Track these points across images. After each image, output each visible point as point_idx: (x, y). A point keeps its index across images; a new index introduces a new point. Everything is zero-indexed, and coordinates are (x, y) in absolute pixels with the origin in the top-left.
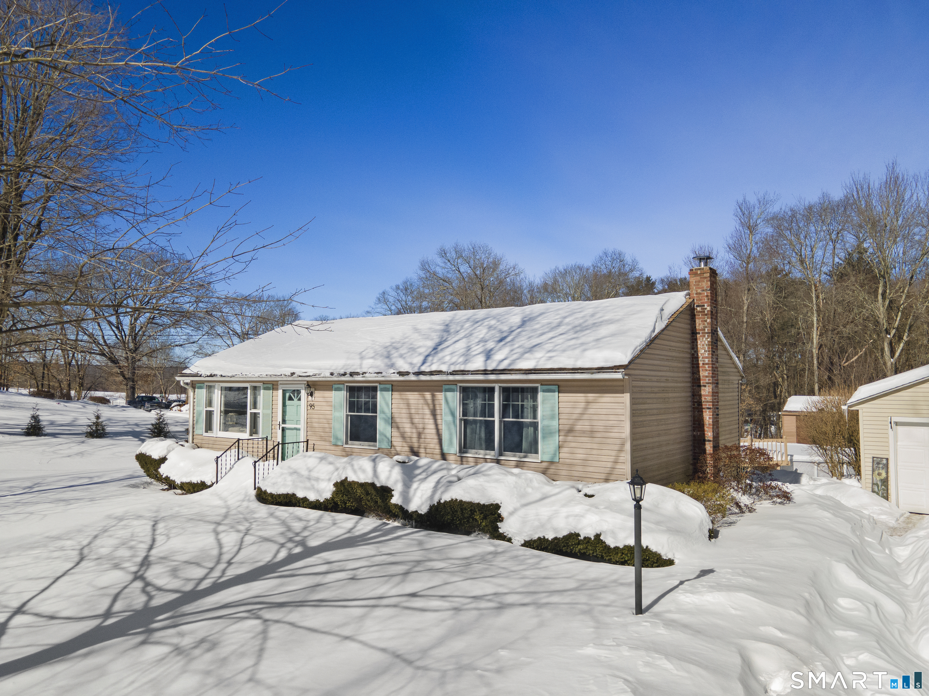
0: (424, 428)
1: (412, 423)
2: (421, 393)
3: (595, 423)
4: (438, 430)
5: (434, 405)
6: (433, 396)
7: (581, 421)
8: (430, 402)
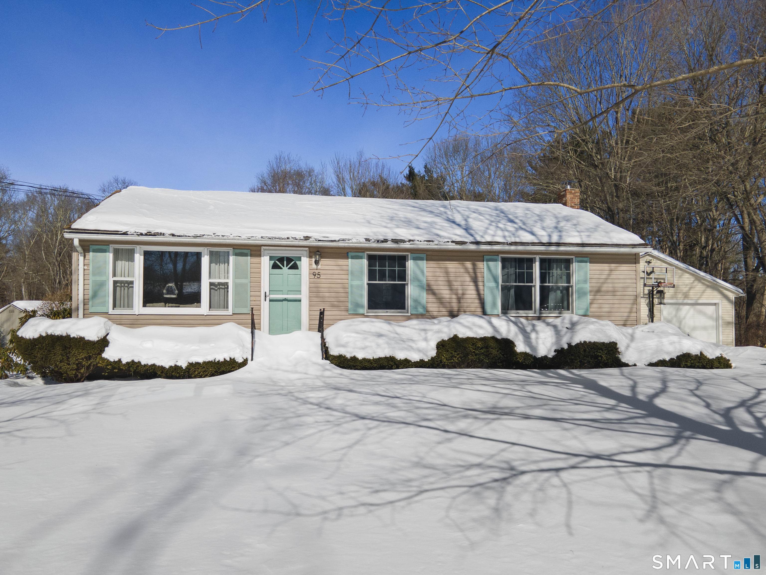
0: (463, 294)
1: (451, 290)
2: (461, 263)
3: (616, 285)
4: (479, 294)
5: (475, 273)
6: (474, 265)
7: (606, 284)
8: (471, 270)
